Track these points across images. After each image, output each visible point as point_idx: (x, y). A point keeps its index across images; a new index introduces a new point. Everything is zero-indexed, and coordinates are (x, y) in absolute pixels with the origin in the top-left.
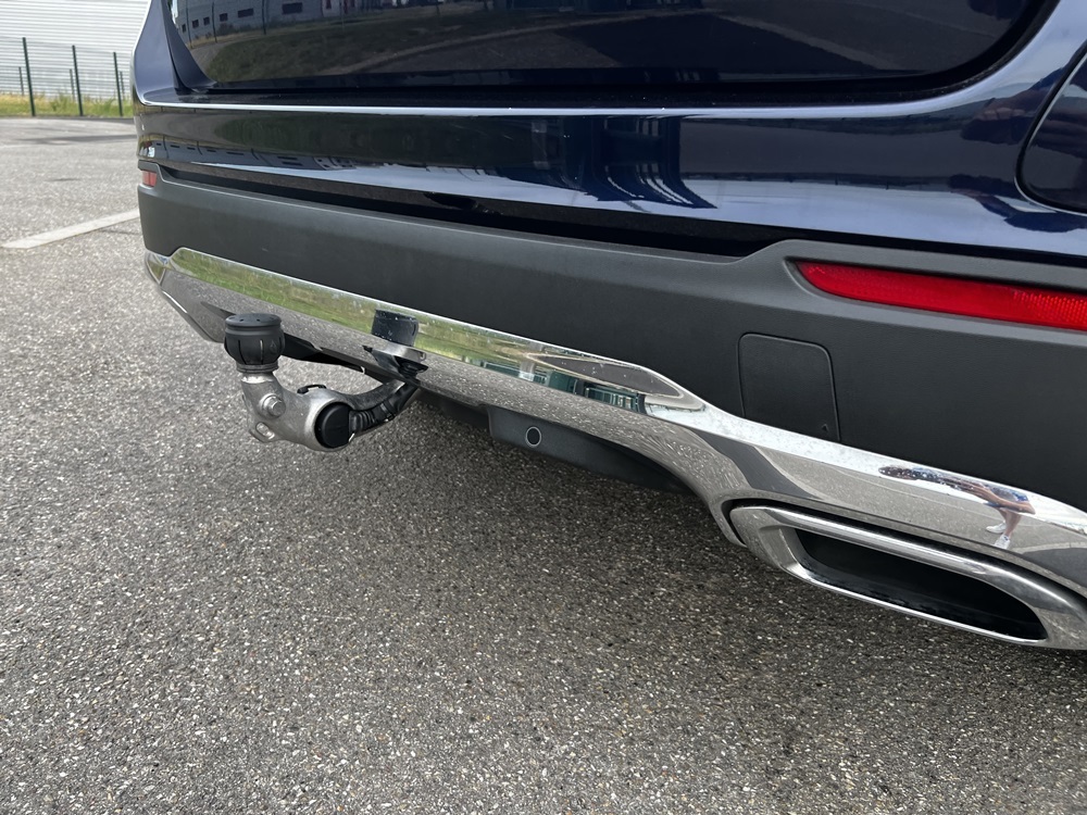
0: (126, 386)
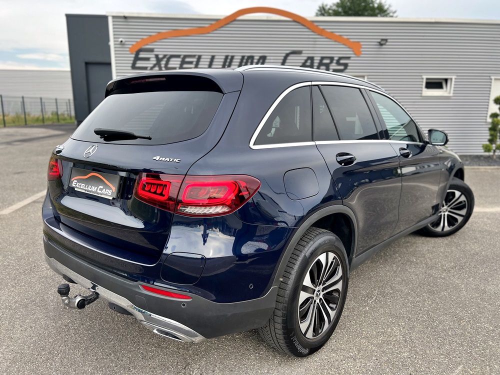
0: (41, 275)
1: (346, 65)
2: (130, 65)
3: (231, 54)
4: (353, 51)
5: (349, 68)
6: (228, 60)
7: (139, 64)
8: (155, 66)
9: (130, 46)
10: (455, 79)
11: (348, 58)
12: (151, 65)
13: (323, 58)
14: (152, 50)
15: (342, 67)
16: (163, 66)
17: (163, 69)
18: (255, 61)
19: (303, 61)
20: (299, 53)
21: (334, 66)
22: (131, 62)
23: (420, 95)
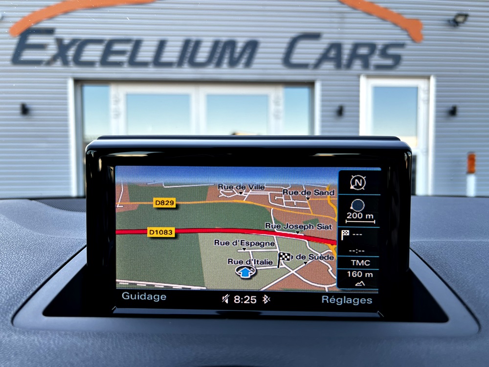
1: (397, 59)
2: (9, 57)
3: (194, 39)
4: (409, 35)
5: (403, 63)
6: (190, 50)
7: (28, 55)
8: (54, 59)
9: (11, 25)
11: (401, 46)
12: (48, 59)
13: (356, 46)
14: (50, 31)
15: (389, 62)
16: (70, 58)
17: (72, 64)
18: (238, 50)
19: (321, 51)
20: (316, 36)
21: (376, 60)
22: (11, 52)
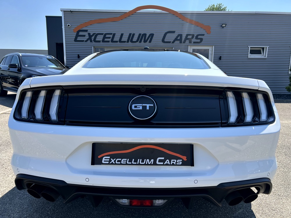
3: (133, 33)
4: (206, 31)
5: (203, 41)
6: (131, 36)
7: (79, 38)
8: (88, 40)
9: (74, 28)
10: (268, 48)
11: (203, 35)
12: (86, 39)
13: (187, 35)
14: (86, 31)
15: (199, 41)
16: (93, 40)
17: (93, 42)
18: (147, 37)
19: (175, 37)
20: (174, 32)
21: (194, 40)
22: (74, 38)
23: (247, 57)
